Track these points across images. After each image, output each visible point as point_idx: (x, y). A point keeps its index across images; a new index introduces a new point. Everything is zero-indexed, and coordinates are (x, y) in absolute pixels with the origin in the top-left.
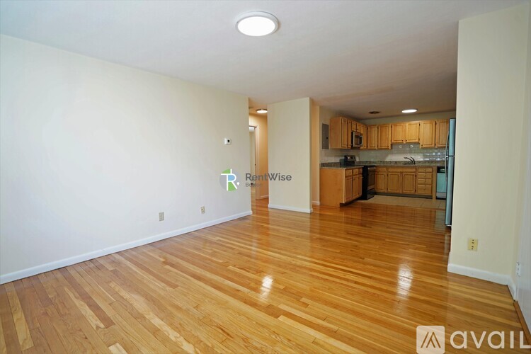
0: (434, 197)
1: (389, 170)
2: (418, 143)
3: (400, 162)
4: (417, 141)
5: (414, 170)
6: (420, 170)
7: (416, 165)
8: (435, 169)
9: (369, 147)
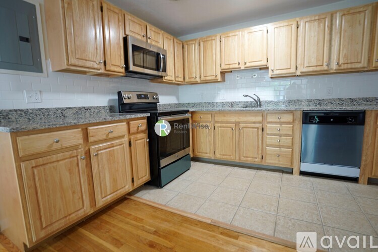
0: (296, 171)
1: (217, 119)
2: (267, 68)
3: (237, 104)
4: (264, 63)
5: (259, 119)
6: (270, 119)
7: (263, 108)
8: (299, 116)
9: (187, 79)
